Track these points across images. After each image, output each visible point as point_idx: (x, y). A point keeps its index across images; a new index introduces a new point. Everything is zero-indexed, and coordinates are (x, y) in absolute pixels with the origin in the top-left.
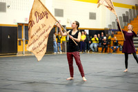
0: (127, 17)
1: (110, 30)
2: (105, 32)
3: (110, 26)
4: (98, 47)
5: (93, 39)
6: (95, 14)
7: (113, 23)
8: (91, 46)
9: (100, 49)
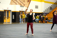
0: (52, 8)
1: (44, 13)
2: (42, 14)
3: (44, 11)
4: (39, 20)
5: (37, 17)
6: (38, 6)
7: (45, 10)
8: (36, 20)
9: (40, 21)
